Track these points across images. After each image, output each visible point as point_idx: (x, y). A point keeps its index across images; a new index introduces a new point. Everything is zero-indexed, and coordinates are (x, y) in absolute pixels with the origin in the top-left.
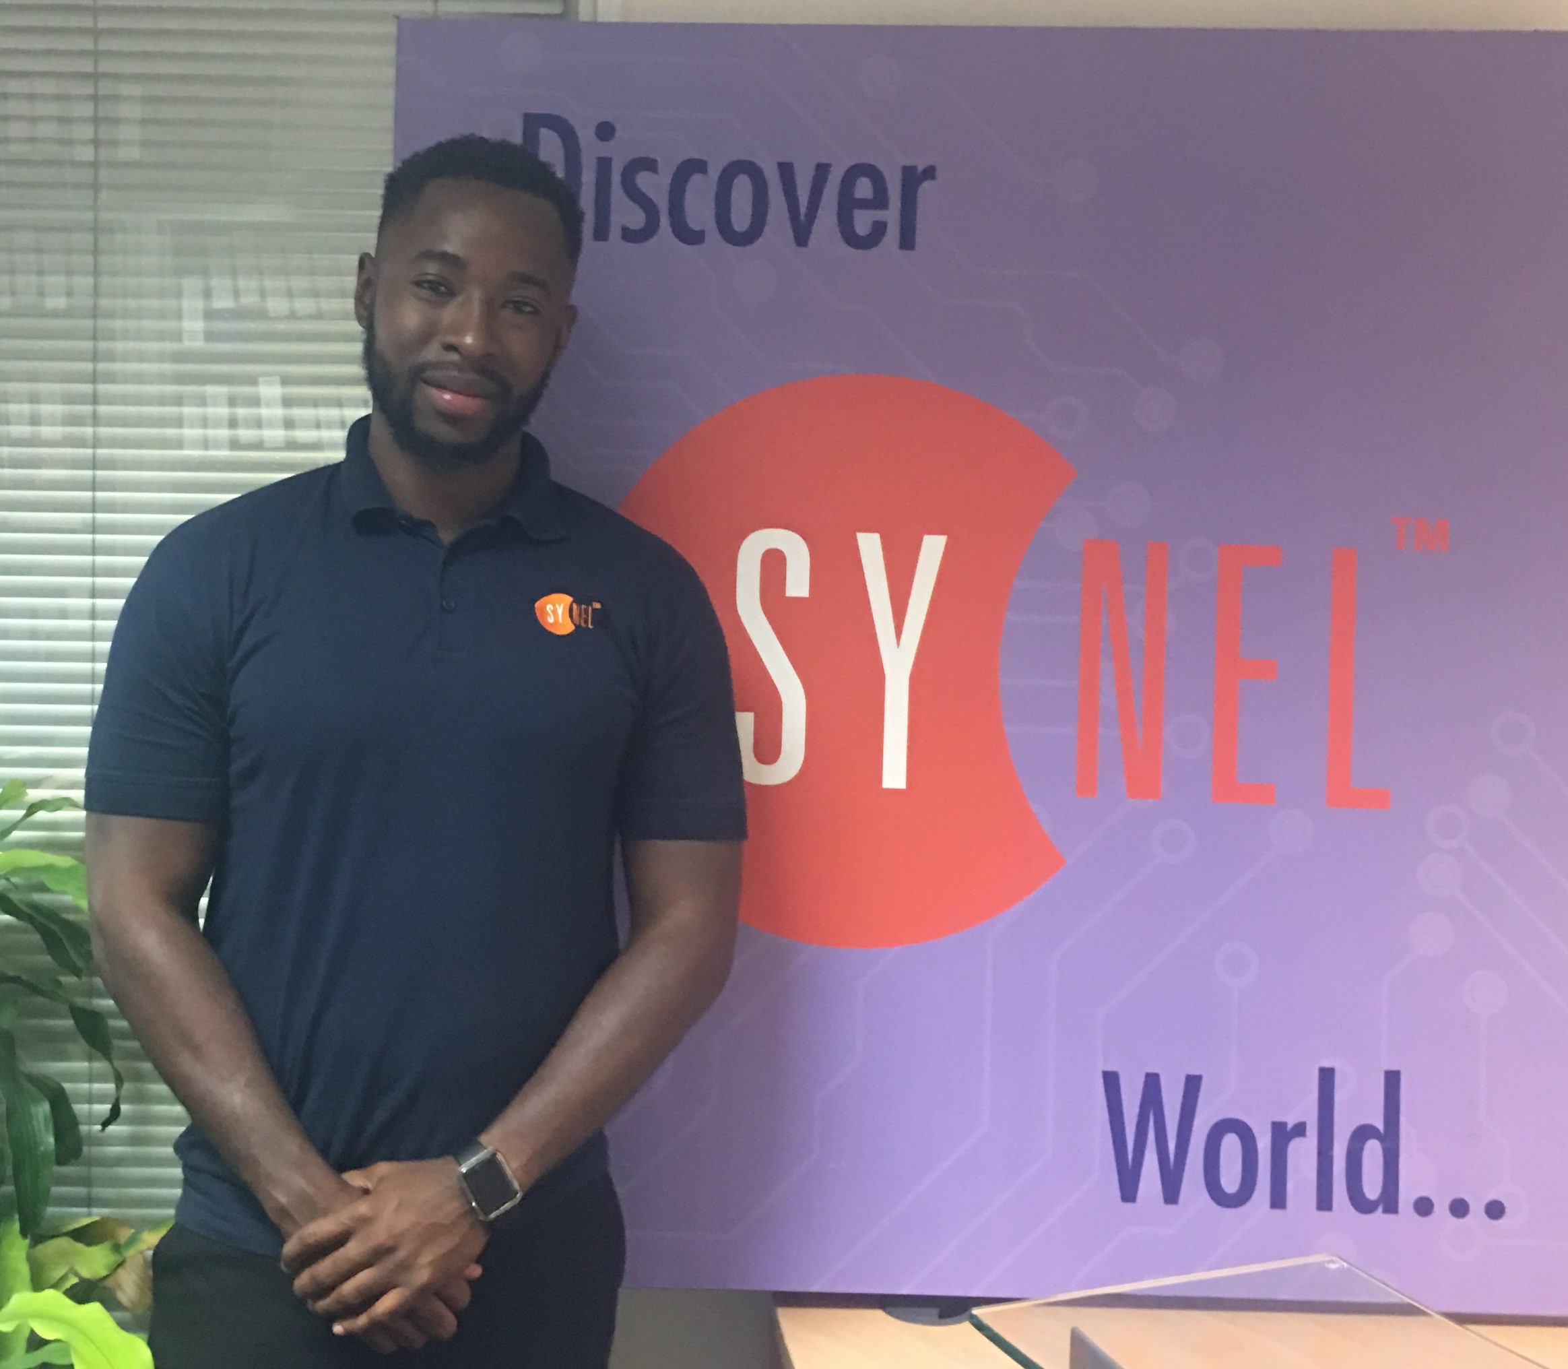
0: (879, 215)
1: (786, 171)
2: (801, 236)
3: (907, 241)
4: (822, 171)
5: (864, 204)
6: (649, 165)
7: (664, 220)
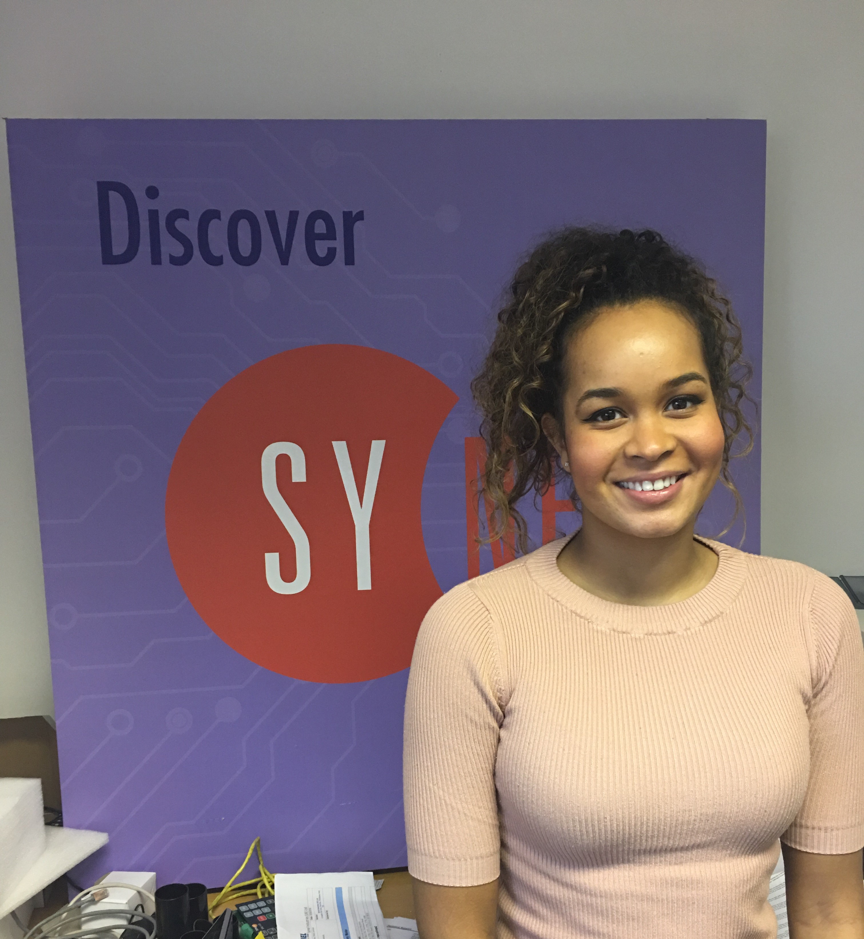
0: (330, 244)
1: (271, 216)
2: (284, 259)
3: (350, 260)
4: (293, 216)
5: (321, 237)
6: (184, 214)
7: (197, 252)
